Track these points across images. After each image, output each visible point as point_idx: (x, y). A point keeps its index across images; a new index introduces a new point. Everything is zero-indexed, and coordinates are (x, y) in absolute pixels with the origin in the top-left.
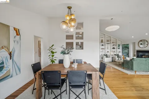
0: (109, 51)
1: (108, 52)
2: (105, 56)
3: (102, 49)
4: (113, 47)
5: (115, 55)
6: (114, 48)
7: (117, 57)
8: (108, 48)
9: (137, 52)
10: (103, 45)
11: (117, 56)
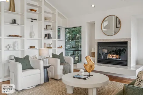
0: (36, 44)
1: (31, 47)
2: (20, 66)
3: (10, 36)
4: (47, 32)
5: (54, 56)
6: (48, 36)
7: (61, 64)
8: (31, 36)
9: (98, 47)
10: (14, 22)
11: (59, 61)
